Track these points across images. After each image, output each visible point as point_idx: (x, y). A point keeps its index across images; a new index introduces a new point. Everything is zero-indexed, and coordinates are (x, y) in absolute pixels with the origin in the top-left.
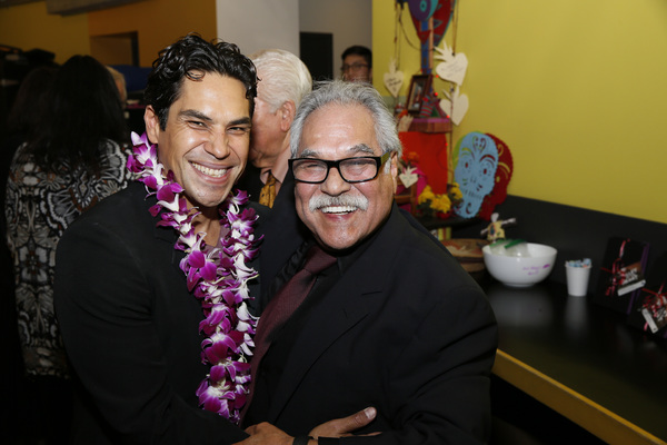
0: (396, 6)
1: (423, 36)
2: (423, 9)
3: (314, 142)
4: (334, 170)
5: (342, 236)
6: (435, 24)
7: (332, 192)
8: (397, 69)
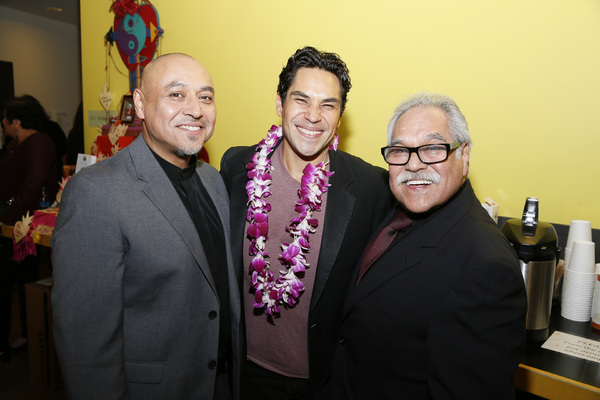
0: (106, 43)
1: (132, 67)
2: (132, 48)
3: (401, 133)
4: (414, 155)
5: (419, 202)
6: (141, 59)
7: (412, 169)
8: (108, 90)
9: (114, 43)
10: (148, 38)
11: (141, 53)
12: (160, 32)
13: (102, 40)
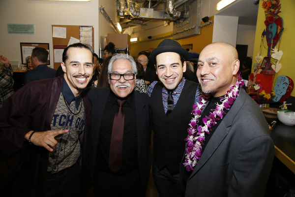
1: (269, 45)
2: (270, 37)
6: (273, 42)
8: (260, 55)
9: (265, 36)
10: (277, 32)
11: (274, 39)
12: (282, 30)
13: (261, 35)
